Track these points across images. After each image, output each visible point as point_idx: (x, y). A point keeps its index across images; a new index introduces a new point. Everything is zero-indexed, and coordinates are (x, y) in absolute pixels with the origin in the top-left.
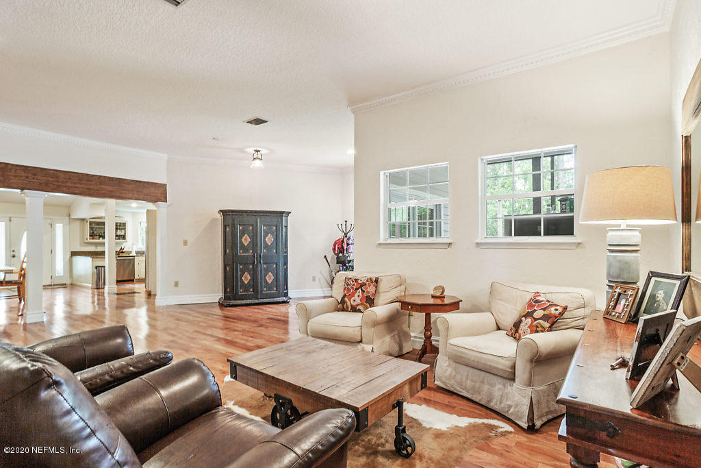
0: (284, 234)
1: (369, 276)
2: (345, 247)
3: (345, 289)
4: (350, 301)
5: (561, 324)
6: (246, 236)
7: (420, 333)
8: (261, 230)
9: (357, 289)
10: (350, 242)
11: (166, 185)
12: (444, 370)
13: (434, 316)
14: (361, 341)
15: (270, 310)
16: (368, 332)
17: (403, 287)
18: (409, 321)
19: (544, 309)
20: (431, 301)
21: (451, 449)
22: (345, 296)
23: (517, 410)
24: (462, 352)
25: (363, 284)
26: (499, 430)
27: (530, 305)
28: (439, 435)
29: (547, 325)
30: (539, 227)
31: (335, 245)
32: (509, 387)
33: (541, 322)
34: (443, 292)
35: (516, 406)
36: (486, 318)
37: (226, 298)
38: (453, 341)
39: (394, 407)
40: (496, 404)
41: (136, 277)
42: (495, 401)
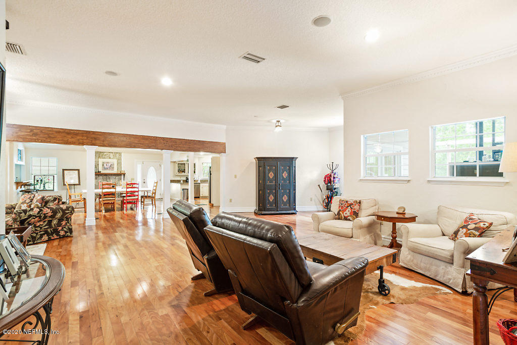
0: (294, 171)
1: (355, 199)
2: (332, 180)
3: (340, 206)
4: (343, 213)
5: (489, 234)
6: (271, 173)
7: (389, 235)
8: (280, 168)
9: (347, 207)
10: (336, 176)
11: (225, 143)
12: (405, 257)
13: (398, 225)
14: (352, 237)
15: (285, 218)
16: (357, 232)
17: (377, 207)
18: (381, 228)
19: (475, 224)
20: (397, 216)
21: (412, 295)
22: (340, 211)
23: (455, 281)
24: (418, 246)
25: (352, 204)
26: (442, 291)
27: (466, 221)
28: (403, 289)
29: (477, 233)
30: (475, 171)
31: (325, 178)
32: (449, 268)
33: (473, 231)
34: (404, 211)
35: (454, 279)
36: (435, 228)
37: (259, 210)
38: (412, 240)
39: (378, 269)
40: (441, 277)
41: (201, 195)
42: (440, 276)
